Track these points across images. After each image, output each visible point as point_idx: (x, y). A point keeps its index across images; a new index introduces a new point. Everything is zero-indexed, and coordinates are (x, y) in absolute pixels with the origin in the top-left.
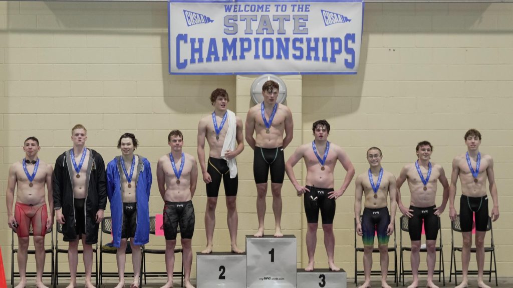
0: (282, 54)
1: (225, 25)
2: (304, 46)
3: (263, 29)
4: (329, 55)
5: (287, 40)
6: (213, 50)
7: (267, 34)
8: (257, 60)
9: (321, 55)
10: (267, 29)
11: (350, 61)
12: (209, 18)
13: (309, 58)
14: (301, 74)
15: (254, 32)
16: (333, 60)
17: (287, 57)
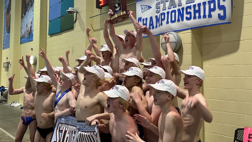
0: (180, 18)
1: (156, 8)
2: (192, 11)
3: (171, 5)
4: (207, 13)
5: (183, 9)
6: (151, 23)
7: (173, 8)
8: (168, 25)
9: (202, 14)
10: (173, 5)
11: (222, 14)
12: (150, 6)
13: (195, 18)
14: (191, 29)
15: (167, 8)
16: (210, 16)
17: (183, 20)
